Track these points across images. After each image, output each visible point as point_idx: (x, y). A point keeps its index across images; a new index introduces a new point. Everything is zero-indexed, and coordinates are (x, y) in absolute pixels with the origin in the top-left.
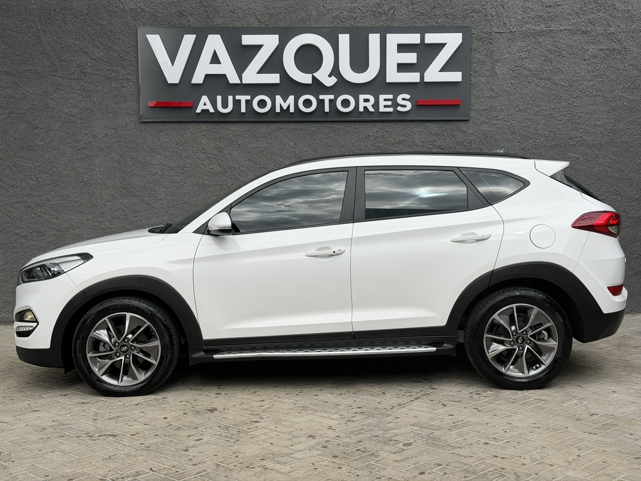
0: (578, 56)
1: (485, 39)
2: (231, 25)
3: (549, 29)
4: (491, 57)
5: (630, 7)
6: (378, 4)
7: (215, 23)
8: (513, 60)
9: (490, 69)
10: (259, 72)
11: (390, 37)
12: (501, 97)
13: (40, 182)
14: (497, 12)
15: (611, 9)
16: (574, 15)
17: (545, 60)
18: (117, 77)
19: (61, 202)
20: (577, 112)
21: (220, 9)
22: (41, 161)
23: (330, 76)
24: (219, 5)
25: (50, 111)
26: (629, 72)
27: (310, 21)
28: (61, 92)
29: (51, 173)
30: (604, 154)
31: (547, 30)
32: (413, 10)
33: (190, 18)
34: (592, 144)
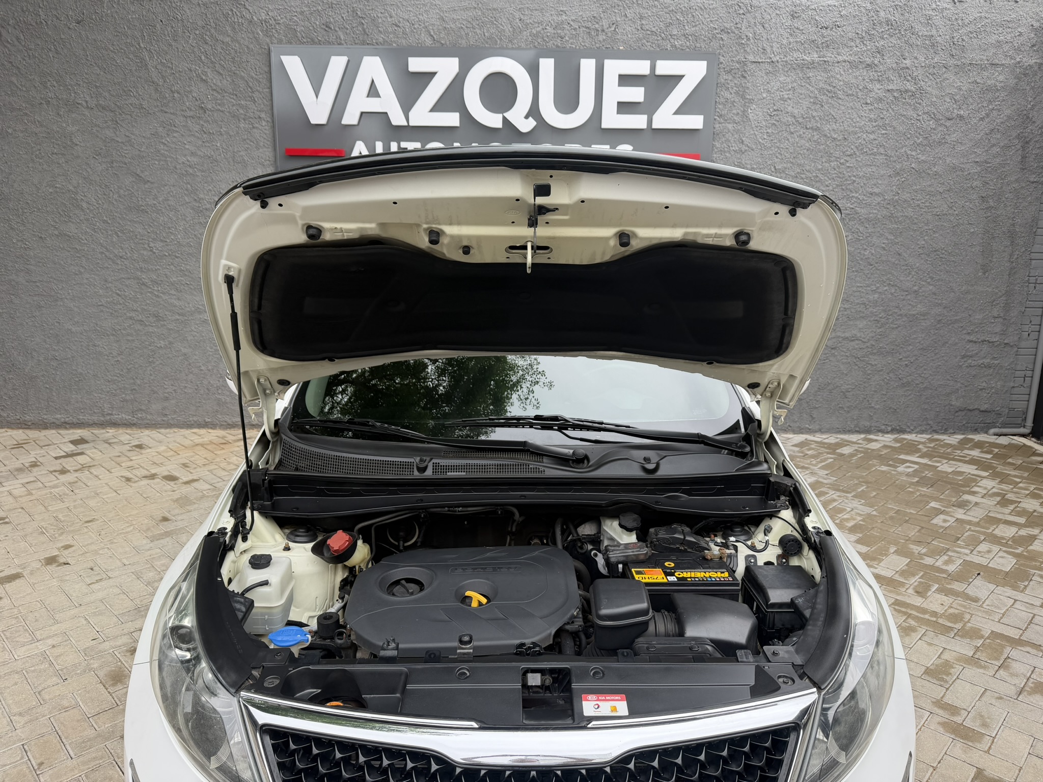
0: (858, 98)
1: (737, 71)
2: (395, 43)
3: (822, 59)
4: (743, 97)
5: (934, 32)
6: (594, 17)
7: (374, 41)
8: (772, 101)
9: (740, 113)
10: (432, 110)
11: (609, 64)
12: (752, 152)
13: (155, 253)
14: (755, 33)
15: (909, 34)
16: (858, 41)
17: (814, 103)
18: (245, 115)
19: (182, 279)
20: (850, 174)
21: (380, 20)
22: (154, 225)
23: (527, 117)
24: (379, 15)
25: (162, 160)
26: (923, 123)
27: (501, 39)
28: (175, 135)
29: (168, 241)
30: (879, 232)
31: (820, 61)
32: (641, 28)
33: (340, 33)
34: (866, 219)
